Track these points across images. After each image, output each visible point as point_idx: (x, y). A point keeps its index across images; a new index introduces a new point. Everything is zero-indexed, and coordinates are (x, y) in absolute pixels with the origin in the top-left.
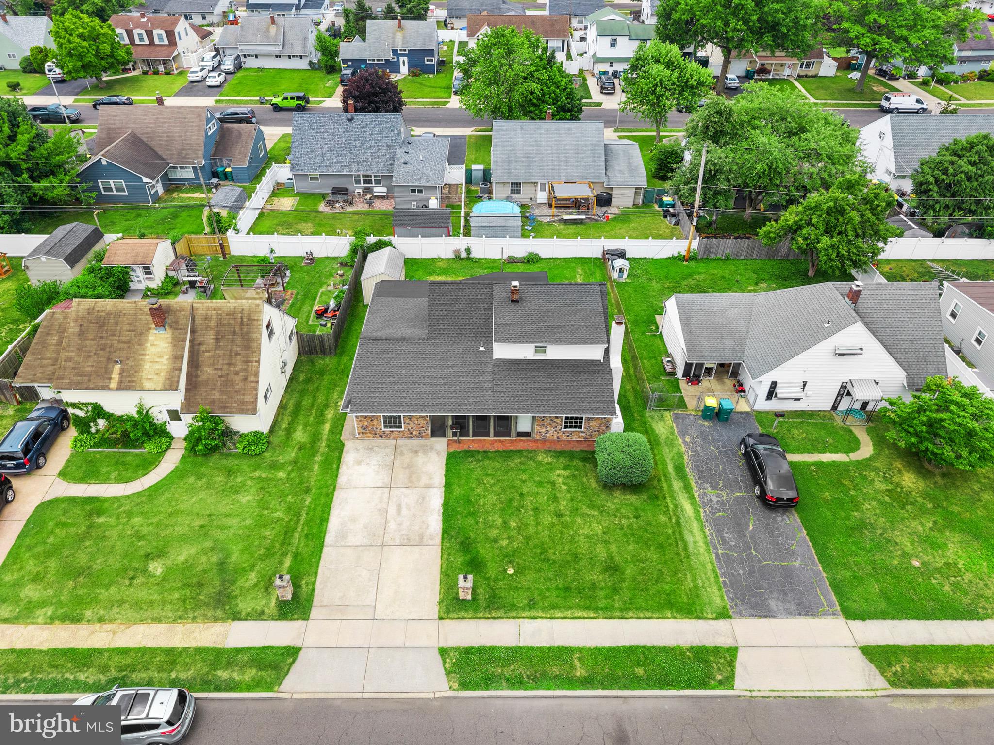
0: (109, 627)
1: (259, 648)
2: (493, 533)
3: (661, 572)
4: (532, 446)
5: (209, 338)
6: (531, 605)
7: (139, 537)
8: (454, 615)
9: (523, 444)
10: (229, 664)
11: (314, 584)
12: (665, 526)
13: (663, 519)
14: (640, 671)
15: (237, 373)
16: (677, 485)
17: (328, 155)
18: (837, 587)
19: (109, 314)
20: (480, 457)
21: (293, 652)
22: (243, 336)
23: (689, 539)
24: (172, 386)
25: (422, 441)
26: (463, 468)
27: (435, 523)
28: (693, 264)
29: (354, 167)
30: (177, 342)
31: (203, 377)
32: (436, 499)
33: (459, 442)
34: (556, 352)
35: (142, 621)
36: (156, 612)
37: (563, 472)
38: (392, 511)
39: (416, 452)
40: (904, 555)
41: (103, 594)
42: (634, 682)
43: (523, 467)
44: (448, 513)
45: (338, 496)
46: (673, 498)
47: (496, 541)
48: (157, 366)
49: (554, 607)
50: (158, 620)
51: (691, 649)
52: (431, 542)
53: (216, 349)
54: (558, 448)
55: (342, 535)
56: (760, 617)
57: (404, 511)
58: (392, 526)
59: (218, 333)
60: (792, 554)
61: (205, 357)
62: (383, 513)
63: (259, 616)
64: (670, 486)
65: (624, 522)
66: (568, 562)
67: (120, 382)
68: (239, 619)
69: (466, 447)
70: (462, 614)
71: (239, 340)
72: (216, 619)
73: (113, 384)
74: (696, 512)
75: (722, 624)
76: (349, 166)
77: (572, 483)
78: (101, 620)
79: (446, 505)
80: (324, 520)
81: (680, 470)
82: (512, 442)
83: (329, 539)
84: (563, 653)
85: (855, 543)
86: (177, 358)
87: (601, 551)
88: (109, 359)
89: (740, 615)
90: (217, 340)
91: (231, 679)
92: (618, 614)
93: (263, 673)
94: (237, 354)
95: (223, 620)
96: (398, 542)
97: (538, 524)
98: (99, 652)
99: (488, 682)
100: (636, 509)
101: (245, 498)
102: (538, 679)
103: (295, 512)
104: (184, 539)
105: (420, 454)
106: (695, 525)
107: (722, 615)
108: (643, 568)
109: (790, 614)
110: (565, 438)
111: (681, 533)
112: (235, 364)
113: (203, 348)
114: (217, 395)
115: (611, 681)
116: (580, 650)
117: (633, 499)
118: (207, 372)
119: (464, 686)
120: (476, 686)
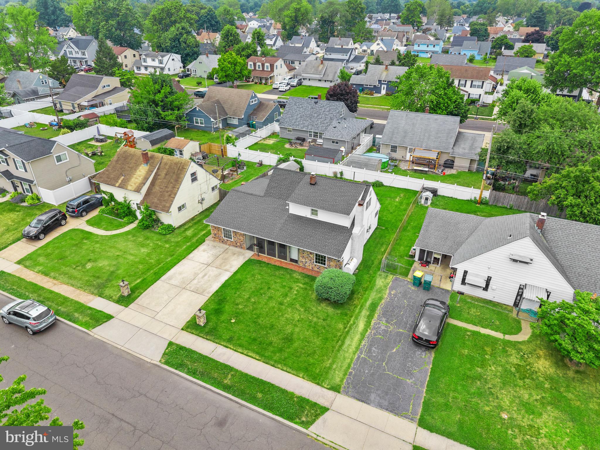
0: (55, 282)
1: (98, 310)
2: (239, 301)
3: (314, 352)
4: (296, 269)
5: (163, 174)
6: (230, 340)
7: (93, 252)
8: (189, 330)
9: (292, 266)
10: (82, 313)
11: (142, 293)
12: (339, 330)
13: (341, 326)
14: (260, 395)
15: (167, 192)
16: (365, 313)
17: (299, 119)
18: (427, 405)
19: (131, 155)
20: (263, 265)
21: (109, 317)
22: (177, 175)
23: (347, 342)
24: (138, 190)
25: (242, 250)
26: (256, 269)
27: (216, 286)
28: (483, 206)
29: (310, 127)
30: (150, 172)
31: (154, 190)
32: (225, 277)
33: (259, 256)
34: (324, 216)
35: (67, 284)
36: (74, 282)
37: (301, 285)
38: (200, 276)
39: (235, 254)
41: (64, 269)
42: (253, 399)
43: (282, 276)
44: (225, 285)
45: (184, 261)
46: (356, 318)
47: (237, 304)
48: (137, 180)
49: (240, 346)
50: (73, 285)
51: (298, 397)
52: (206, 294)
53: (164, 179)
54: (305, 271)
55: (170, 278)
56: (359, 400)
57: (206, 277)
58: (195, 282)
59: (168, 171)
60: (410, 374)
61: (158, 182)
62: (196, 275)
63: (109, 298)
64: (360, 312)
65: (315, 319)
66: (267, 327)
67: (121, 184)
68: (101, 297)
69: (260, 259)
70: (194, 331)
71: (174, 176)
72: (93, 293)
73: (117, 185)
74: (365, 330)
75: (331, 394)
76: (308, 126)
77: (302, 292)
78: (54, 278)
79: (227, 281)
80: (169, 270)
81: (374, 306)
82: (287, 263)
83: (163, 278)
84: (227, 369)
85: (463, 386)
86: (146, 179)
87: (289, 329)
88: (121, 174)
89: (347, 393)
90: (166, 175)
91: (78, 318)
92: (272, 363)
93: (91, 321)
94: (171, 183)
95: (95, 295)
96: (191, 289)
97: (266, 304)
98: (42, 288)
99: (180, 366)
100: (328, 316)
101: (144, 250)
102: (203, 375)
103: (159, 262)
104: (108, 258)
105: (235, 256)
106: (357, 337)
107: (335, 389)
108: (306, 346)
109: (380, 406)
110: (316, 269)
111: (345, 338)
112: (168, 188)
113: (159, 177)
114: (156, 200)
115: (241, 394)
116: (237, 371)
117: (330, 310)
118: (157, 188)
119: (167, 363)
120: (172, 366)
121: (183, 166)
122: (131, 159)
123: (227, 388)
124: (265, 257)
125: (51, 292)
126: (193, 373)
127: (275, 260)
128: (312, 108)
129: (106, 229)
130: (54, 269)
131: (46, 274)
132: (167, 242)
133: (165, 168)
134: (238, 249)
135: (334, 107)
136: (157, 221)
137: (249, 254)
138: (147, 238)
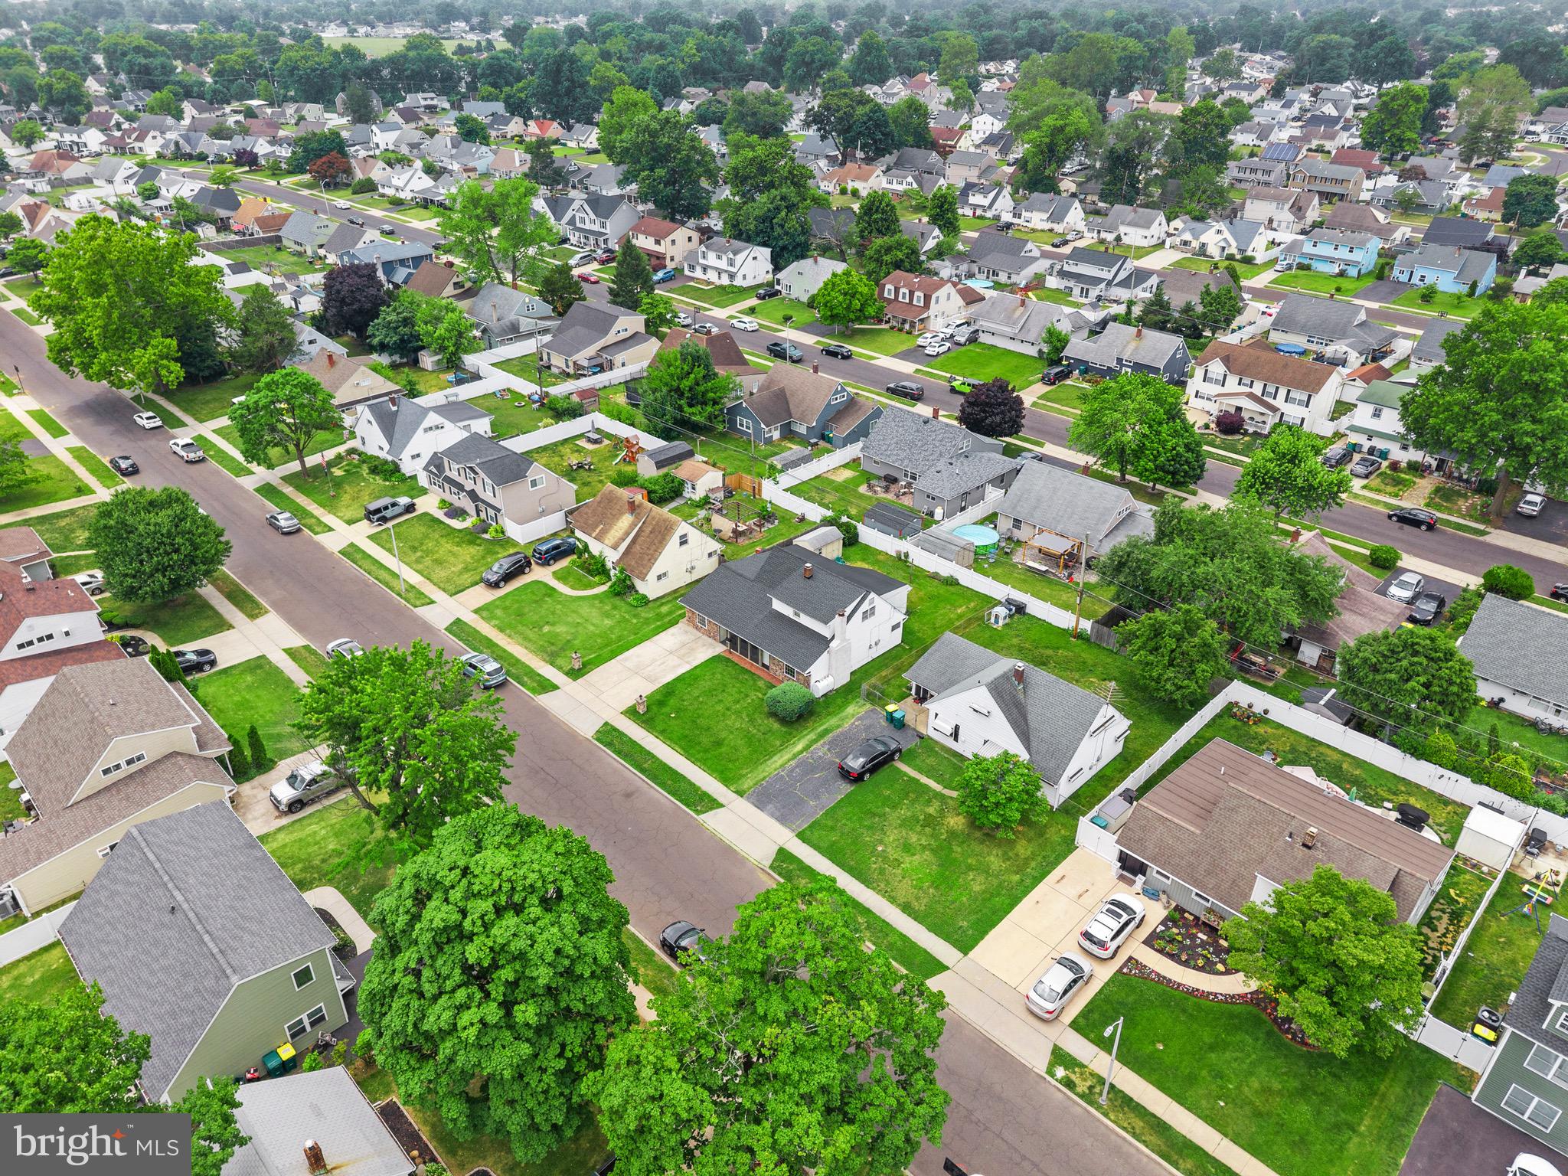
0: (510, 640)
1: (547, 679)
2: (687, 697)
3: (737, 760)
4: (765, 676)
5: (648, 530)
6: (663, 732)
7: (553, 613)
8: (628, 715)
9: (759, 670)
10: (530, 678)
11: (592, 670)
12: (773, 746)
13: (778, 743)
14: (670, 783)
15: (648, 555)
16: (812, 736)
17: (893, 447)
18: (815, 823)
19: (616, 497)
20: (730, 664)
21: (555, 687)
23: (775, 758)
24: (615, 547)
26: (720, 667)
27: (669, 677)
28: (1073, 640)
29: (906, 462)
30: (633, 526)
31: (633, 550)
32: (683, 669)
33: (731, 653)
34: (805, 620)
35: (522, 645)
36: (529, 645)
38: (659, 662)
39: (704, 645)
40: (881, 841)
41: (520, 628)
42: (663, 785)
43: (744, 681)
44: (678, 679)
45: (647, 643)
46: (799, 740)
47: (684, 700)
48: (616, 534)
49: (670, 739)
50: (526, 648)
51: (702, 791)
52: (658, 683)
53: (648, 537)
55: (626, 660)
56: (756, 806)
57: (664, 665)
58: (650, 668)
59: (653, 529)
60: (817, 798)
61: (640, 540)
62: (654, 661)
63: (560, 668)
64: (807, 735)
65: (755, 731)
66: (703, 728)
67: (599, 533)
68: (552, 666)
69: (729, 657)
72: (544, 660)
73: (594, 534)
74: (801, 752)
75: (733, 795)
76: (902, 460)
78: (509, 636)
79: (683, 674)
80: (627, 649)
81: (826, 732)
82: (755, 667)
83: (619, 658)
84: (649, 755)
85: (860, 818)
86: (627, 534)
87: (723, 735)
88: (601, 521)
89: (748, 799)
90: (651, 533)
91: (526, 682)
92: (692, 759)
93: (539, 688)
94: (654, 545)
95: (547, 662)
96: (643, 675)
97: (712, 706)
99: (609, 745)
100: (770, 731)
101: (608, 622)
102: (627, 757)
103: (620, 638)
104: (567, 624)
105: (704, 647)
106: (788, 757)
107: (740, 793)
108: (732, 752)
109: (772, 815)
111: (775, 754)
112: (650, 550)
113: (642, 534)
114: (633, 563)
115: (654, 778)
116: (659, 760)
117: (776, 726)
118: (637, 547)
119: (598, 739)
120: (601, 742)
121: (672, 525)
122: (615, 504)
123: (643, 771)
124: (736, 656)
125: (505, 651)
126: (619, 753)
127: (746, 662)
128: (918, 431)
129: (573, 588)
130: (510, 626)
131: (502, 630)
132: (635, 616)
133: (651, 523)
134: (710, 640)
135: (951, 436)
136: (632, 588)
137: (720, 649)
138: (615, 608)
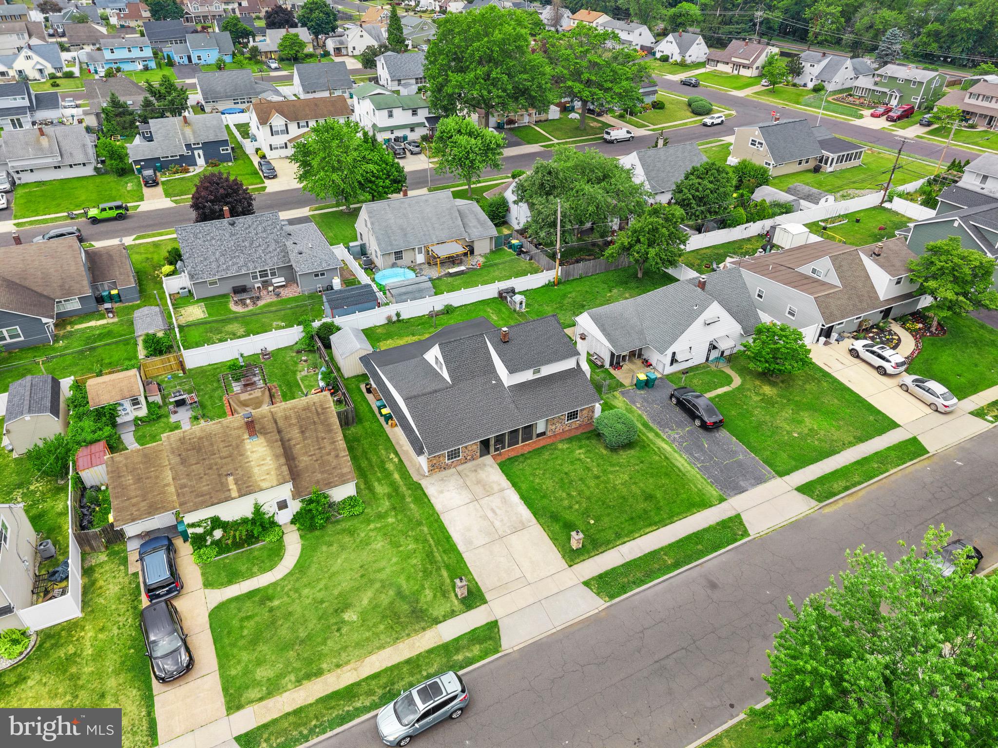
0: (348, 667)
1: (469, 632)
2: (566, 503)
3: (676, 489)
4: (549, 441)
6: (618, 536)
7: (319, 601)
8: (577, 560)
9: (542, 442)
10: (458, 650)
11: (474, 579)
12: (660, 462)
13: (656, 458)
14: (700, 547)
15: (329, 454)
16: (651, 435)
17: (222, 259)
18: (767, 462)
19: (201, 438)
20: (521, 459)
21: (493, 626)
22: (322, 423)
23: (679, 465)
24: (285, 479)
25: (474, 462)
27: (524, 512)
28: (561, 287)
29: (251, 265)
30: (270, 443)
31: (302, 465)
32: (514, 496)
33: (500, 454)
34: (547, 370)
35: (371, 653)
36: (377, 643)
37: (581, 451)
38: (490, 514)
39: (476, 471)
40: (788, 432)
41: (325, 649)
42: (700, 554)
43: (553, 456)
44: (529, 503)
45: (446, 519)
46: (654, 444)
47: (571, 507)
48: (265, 468)
49: (632, 532)
50: (381, 647)
51: (718, 524)
52: (530, 524)
53: (304, 440)
54: (567, 436)
55: (468, 542)
56: (740, 493)
57: (498, 511)
58: (497, 524)
59: (301, 427)
60: (735, 453)
61: (298, 449)
62: (485, 517)
63: (452, 614)
64: (647, 437)
65: (637, 467)
66: (622, 503)
67: (239, 490)
68: (440, 622)
69: (507, 457)
70: (582, 558)
71: (320, 427)
72: (424, 629)
73: (234, 494)
74: (671, 447)
75: (724, 505)
76: (246, 265)
77: (591, 455)
78: (338, 666)
79: (523, 497)
80: (448, 538)
81: (645, 425)
82: (534, 442)
83: (461, 547)
84: (653, 555)
85: (762, 435)
87: (636, 490)
88: (219, 475)
89: (730, 496)
90: (302, 432)
91: (466, 658)
92: (668, 521)
93: (485, 645)
94: (324, 439)
95: (430, 627)
96: (509, 532)
97: (589, 488)
98: (358, 684)
99: (624, 589)
100: (638, 458)
101: (378, 545)
102: (650, 575)
104: (356, 589)
105: (479, 471)
106: (676, 455)
107: (722, 500)
108: (665, 491)
109: (754, 485)
110: (567, 428)
111: (671, 463)
112: (324, 447)
113: (293, 442)
114: (319, 476)
115: (689, 559)
116: (662, 549)
117: (632, 452)
118: (304, 460)
119: (612, 597)
120: (619, 595)
121: (321, 405)
122: (212, 445)
123: (677, 565)
124: (508, 451)
128: (232, 235)
133: (290, 425)
134: (469, 465)
135: (270, 223)
136: (331, 505)
137: (490, 461)
